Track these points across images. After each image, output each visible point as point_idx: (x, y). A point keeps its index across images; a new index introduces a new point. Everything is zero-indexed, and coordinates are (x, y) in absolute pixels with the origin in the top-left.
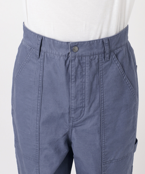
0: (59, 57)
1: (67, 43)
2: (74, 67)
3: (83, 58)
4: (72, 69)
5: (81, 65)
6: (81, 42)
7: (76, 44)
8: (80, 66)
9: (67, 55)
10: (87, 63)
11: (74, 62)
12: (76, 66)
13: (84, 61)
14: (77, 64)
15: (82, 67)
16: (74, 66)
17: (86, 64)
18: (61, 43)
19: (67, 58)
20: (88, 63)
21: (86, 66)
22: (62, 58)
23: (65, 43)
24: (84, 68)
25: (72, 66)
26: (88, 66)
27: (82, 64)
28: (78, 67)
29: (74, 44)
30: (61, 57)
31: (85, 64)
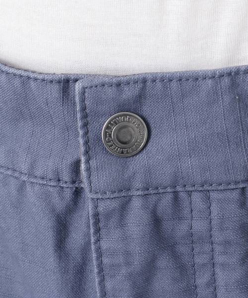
0: (13, 185)
1: (66, 83)
2: (124, 271)
3: (186, 204)
4: (109, 285)
5: (175, 256)
6: (166, 80)
7: (129, 93)
8: (164, 262)
9: (66, 176)
10: (218, 237)
11: (116, 234)
12: (138, 261)
13: (199, 226)
14: (139, 252)
15: (183, 270)
16: (120, 259)
17: (218, 248)
18: (17, 82)
19: (68, 194)
20: (227, 243)
21: (219, 259)
22: (32, 194)
23: (46, 81)
24: (202, 280)
25: (106, 260)
26: (234, 259)
27: (182, 249)
28: (150, 269)
29: (110, 92)
30: (29, 188)
31: (207, 247)
